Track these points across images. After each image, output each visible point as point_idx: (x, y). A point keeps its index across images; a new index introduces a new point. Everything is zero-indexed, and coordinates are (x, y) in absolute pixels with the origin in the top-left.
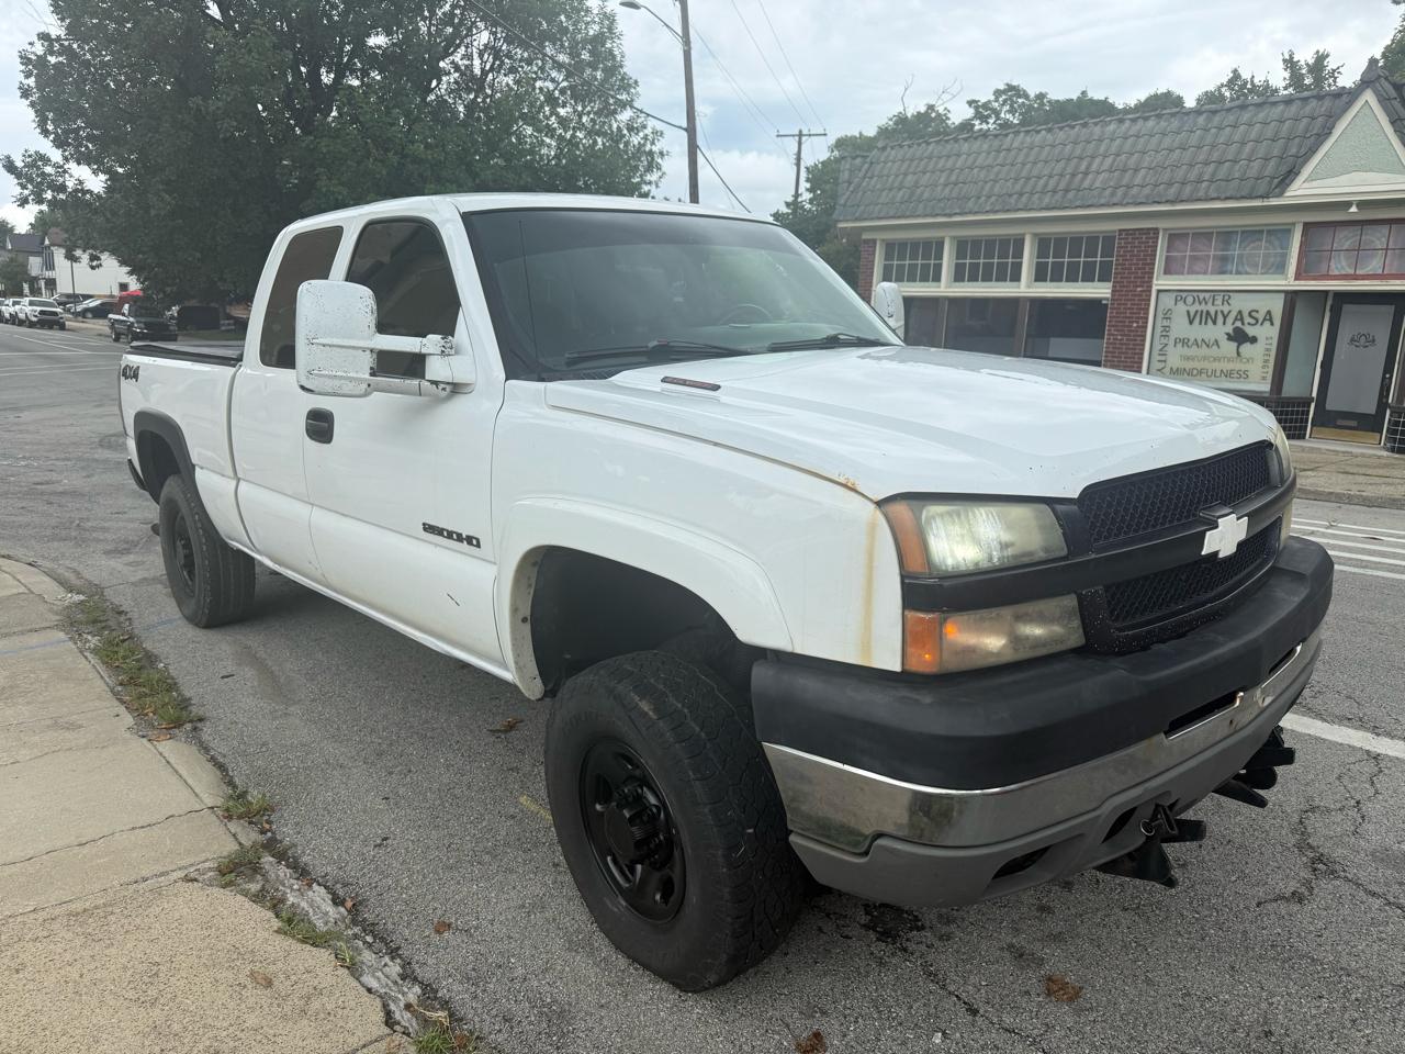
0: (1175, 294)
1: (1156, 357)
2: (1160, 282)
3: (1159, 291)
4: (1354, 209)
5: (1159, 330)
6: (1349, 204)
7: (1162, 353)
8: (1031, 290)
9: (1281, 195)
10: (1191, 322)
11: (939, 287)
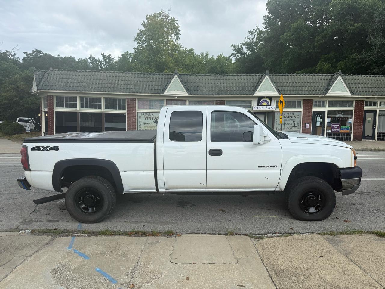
0: (141, 113)
1: (139, 127)
2: (138, 110)
3: (138, 112)
4: (176, 97)
5: (139, 121)
6: (175, 96)
7: (140, 126)
8: (104, 111)
9: (163, 93)
10: (146, 119)
11: (77, 109)
